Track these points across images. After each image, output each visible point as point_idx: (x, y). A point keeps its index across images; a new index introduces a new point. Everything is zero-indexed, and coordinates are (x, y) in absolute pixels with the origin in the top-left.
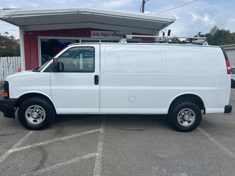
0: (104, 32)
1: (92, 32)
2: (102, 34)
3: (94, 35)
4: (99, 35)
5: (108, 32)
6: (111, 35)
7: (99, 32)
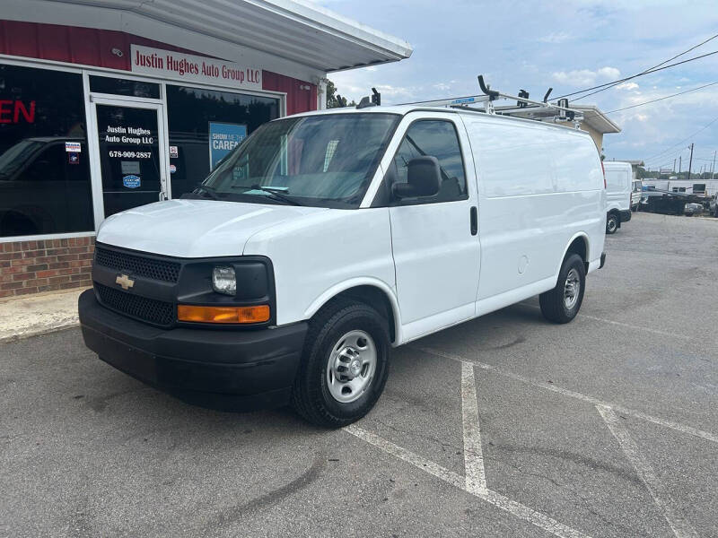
0: (178, 57)
1: (134, 48)
2: (172, 64)
3: (143, 61)
4: (158, 63)
5: (191, 59)
6: (200, 69)
7: (162, 54)
